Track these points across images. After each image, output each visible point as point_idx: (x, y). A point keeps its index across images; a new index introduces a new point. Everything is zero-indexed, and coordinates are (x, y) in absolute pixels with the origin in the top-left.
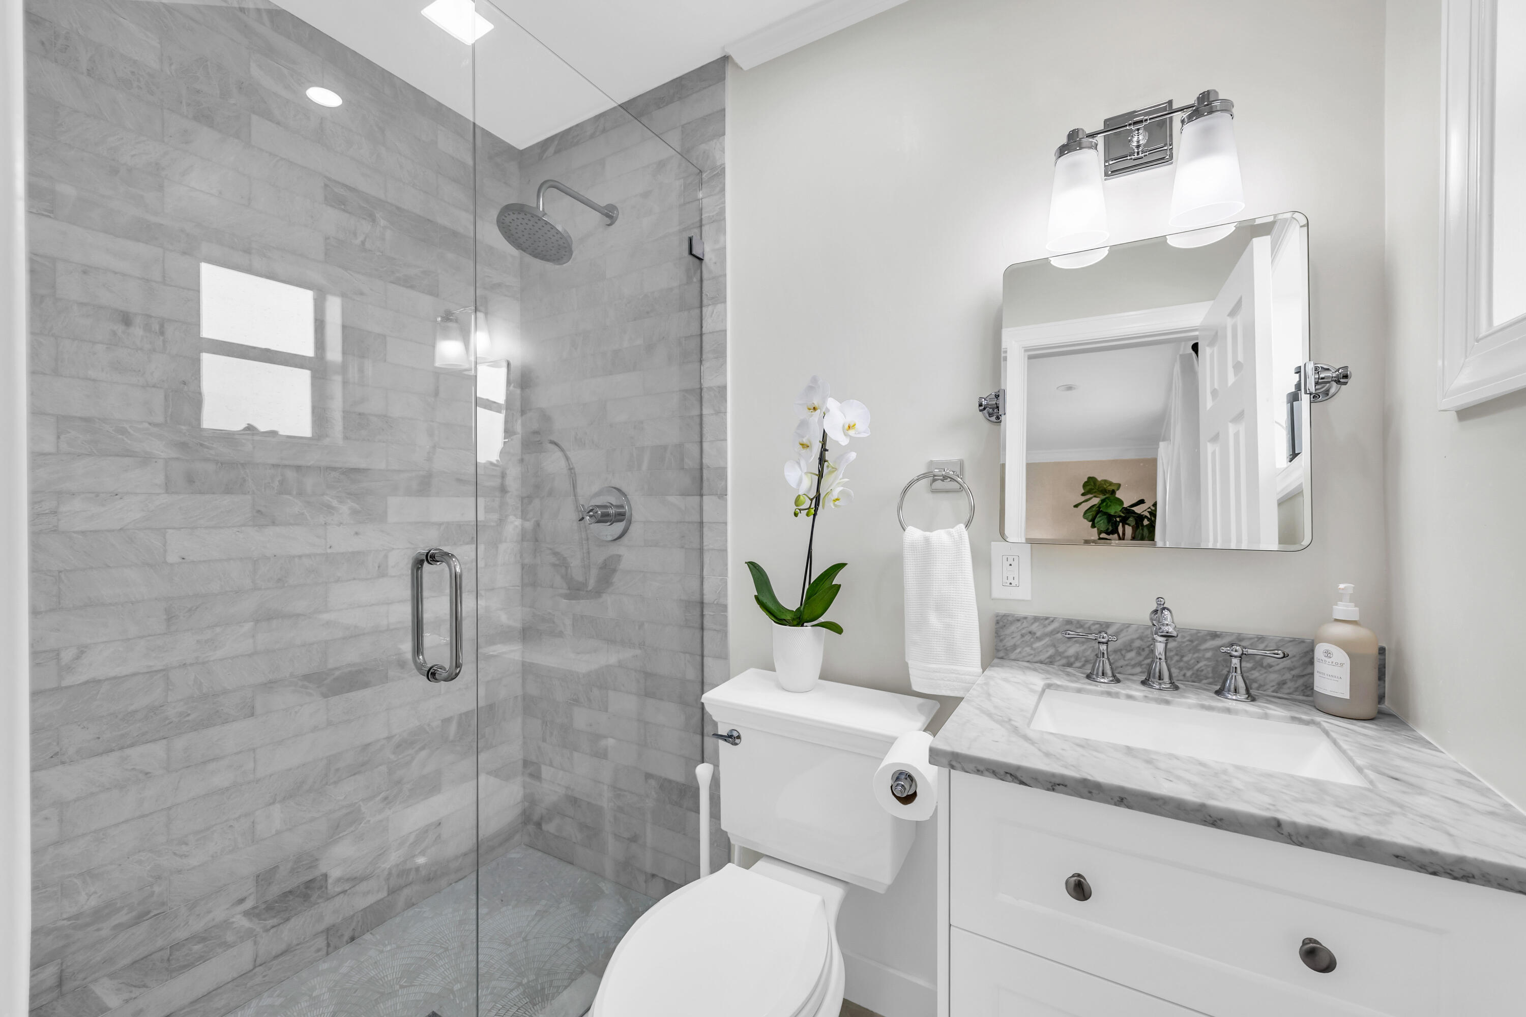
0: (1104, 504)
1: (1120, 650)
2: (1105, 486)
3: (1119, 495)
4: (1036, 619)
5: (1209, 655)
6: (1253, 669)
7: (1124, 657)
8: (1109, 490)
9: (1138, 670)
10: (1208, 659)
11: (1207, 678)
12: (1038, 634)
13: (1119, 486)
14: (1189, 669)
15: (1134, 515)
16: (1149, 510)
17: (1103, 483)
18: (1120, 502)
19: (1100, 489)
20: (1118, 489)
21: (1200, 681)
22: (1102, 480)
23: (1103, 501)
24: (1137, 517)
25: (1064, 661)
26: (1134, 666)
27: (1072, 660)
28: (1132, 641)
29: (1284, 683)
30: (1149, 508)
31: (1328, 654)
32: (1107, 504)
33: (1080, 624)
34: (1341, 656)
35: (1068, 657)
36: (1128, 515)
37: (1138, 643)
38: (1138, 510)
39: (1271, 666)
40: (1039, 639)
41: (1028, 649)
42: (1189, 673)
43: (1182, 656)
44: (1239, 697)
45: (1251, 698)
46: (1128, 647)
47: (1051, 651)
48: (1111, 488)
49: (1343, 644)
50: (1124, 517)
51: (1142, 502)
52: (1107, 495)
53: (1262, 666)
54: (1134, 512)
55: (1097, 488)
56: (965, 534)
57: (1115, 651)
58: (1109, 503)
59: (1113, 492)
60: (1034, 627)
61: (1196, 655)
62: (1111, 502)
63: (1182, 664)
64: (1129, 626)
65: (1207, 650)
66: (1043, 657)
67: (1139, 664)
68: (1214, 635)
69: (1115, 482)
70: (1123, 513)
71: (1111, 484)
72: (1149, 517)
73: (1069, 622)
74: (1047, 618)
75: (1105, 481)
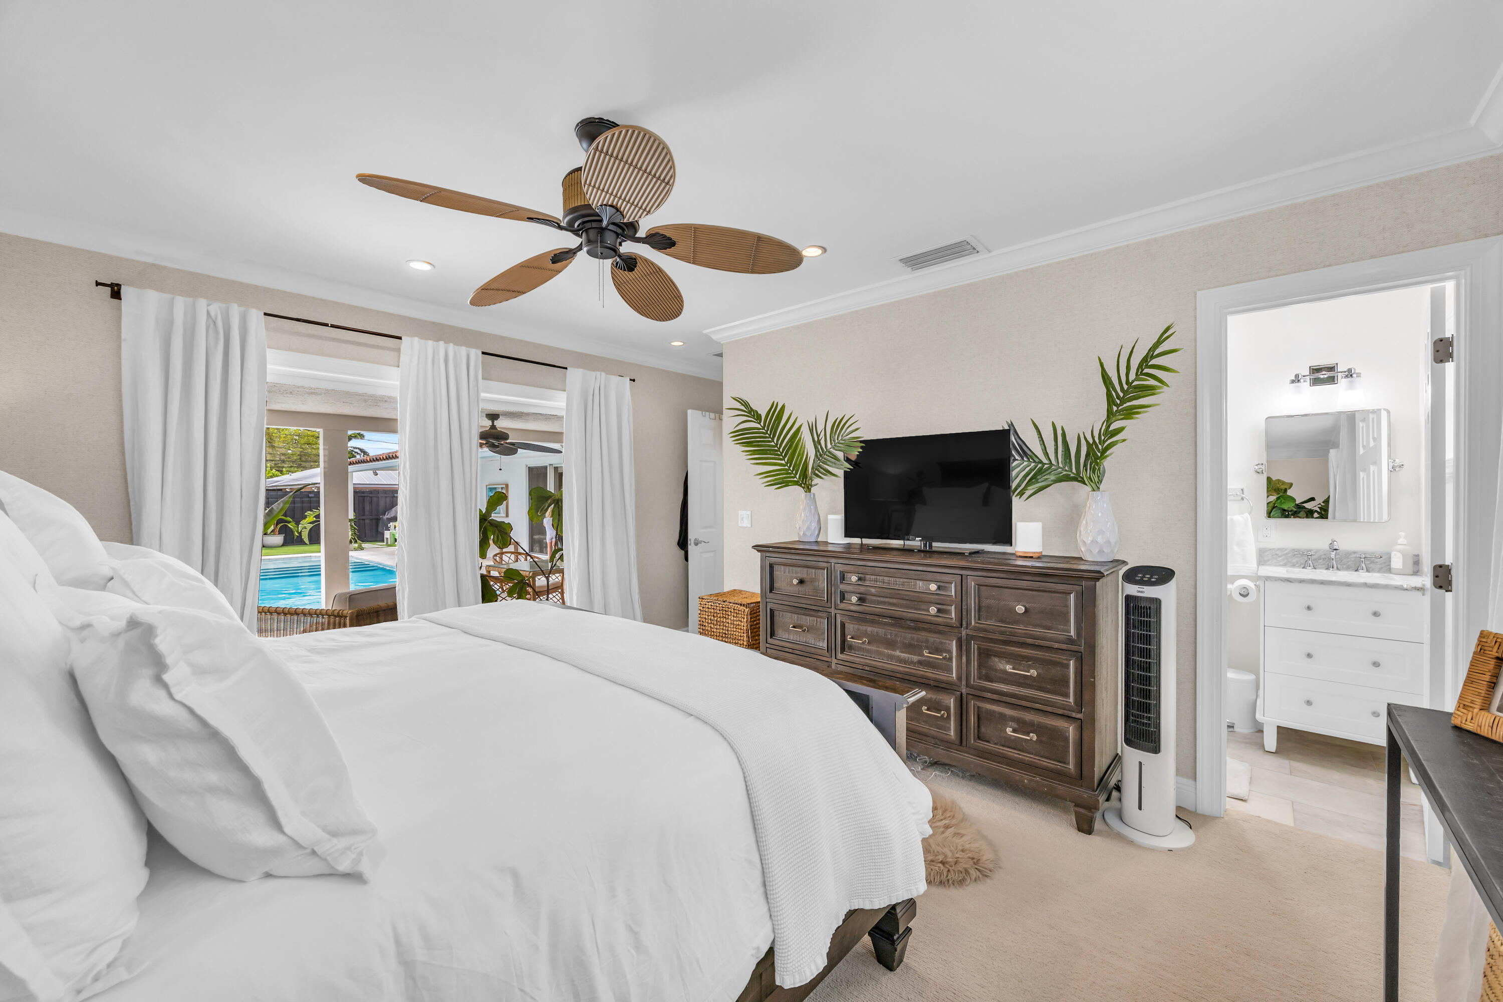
0: (1279, 501)
1: (1316, 559)
2: (1278, 485)
3: (1290, 493)
4: (1279, 549)
5: (1353, 559)
6: (1371, 563)
7: (1317, 561)
8: (1281, 489)
9: (1324, 566)
10: (1352, 561)
11: (1352, 568)
12: (1280, 554)
13: (1291, 485)
14: (1344, 565)
15: (1305, 510)
16: (1320, 506)
17: (1277, 482)
18: (1294, 500)
19: (1274, 488)
20: (1290, 488)
21: (1349, 569)
22: (1276, 480)
23: (1278, 499)
24: (1308, 511)
25: (1291, 564)
26: (1322, 565)
27: (1295, 564)
28: (1321, 556)
29: (1382, 568)
30: (1320, 504)
31: (1395, 555)
32: (1281, 501)
33: (1298, 550)
34: (1399, 555)
35: (1293, 563)
36: (1299, 510)
37: (1323, 557)
38: (1307, 505)
39: (1377, 562)
40: (1280, 557)
41: (1275, 561)
42: (1344, 566)
43: (1342, 561)
44: (1364, 571)
45: (1368, 571)
46: (1319, 558)
47: (1285, 561)
48: (1283, 487)
49: (1399, 551)
50: (1296, 511)
51: (1312, 499)
52: (1281, 494)
53: (1373, 562)
54: (1304, 507)
55: (1271, 487)
56: (1249, 517)
57: (1314, 560)
58: (1283, 501)
59: (1286, 490)
60: (1278, 552)
61: (1347, 560)
62: (1284, 499)
63: (1341, 563)
64: (1319, 550)
65: (1352, 558)
66: (1281, 563)
67: (1324, 564)
68: (1355, 553)
69: (1286, 482)
70: (1294, 508)
71: (1283, 483)
72: (1319, 511)
73: (1294, 550)
74: (1283, 549)
75: (1279, 480)
